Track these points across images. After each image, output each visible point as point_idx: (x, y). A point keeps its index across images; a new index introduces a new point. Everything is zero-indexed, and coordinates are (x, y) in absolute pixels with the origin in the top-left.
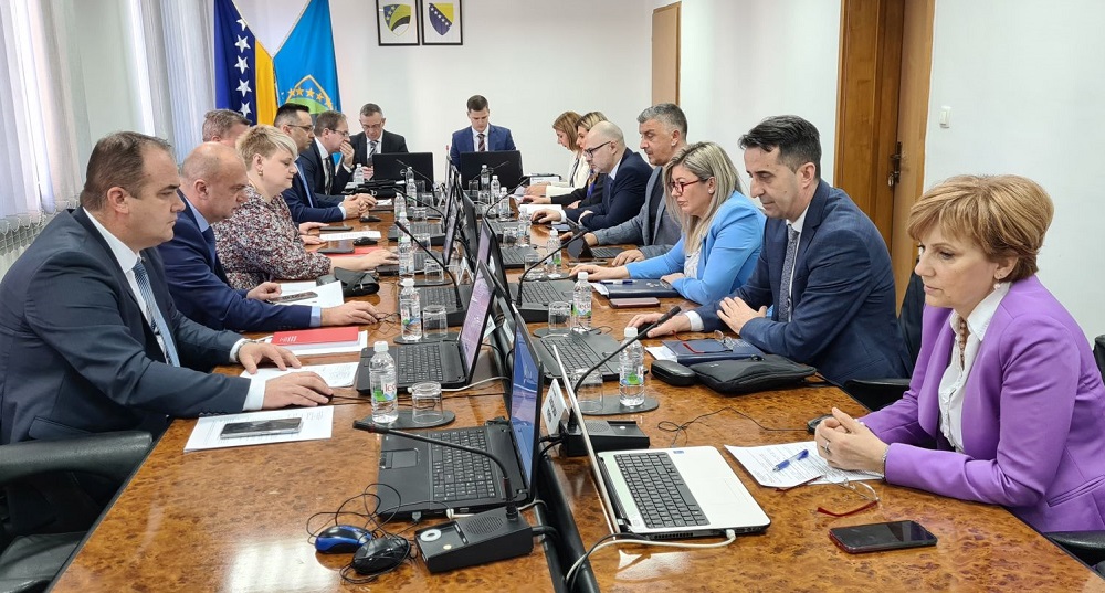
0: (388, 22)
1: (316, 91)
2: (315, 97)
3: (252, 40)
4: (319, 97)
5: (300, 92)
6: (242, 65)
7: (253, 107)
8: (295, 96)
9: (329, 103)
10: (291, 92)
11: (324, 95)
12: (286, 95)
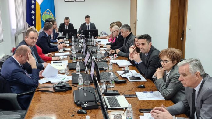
1: (50, 13)
2: (49, 14)
4: (50, 14)
5: (46, 13)
6: (33, 7)
7: (35, 17)
8: (45, 14)
9: (52, 15)
10: (44, 13)
11: (51, 13)
12: (43, 14)
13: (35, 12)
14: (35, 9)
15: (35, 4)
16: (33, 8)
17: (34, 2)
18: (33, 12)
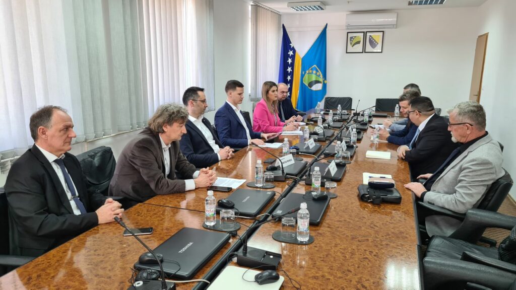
0: (351, 43)
1: (317, 71)
2: (316, 73)
3: (294, 52)
4: (318, 74)
5: (311, 71)
6: (290, 61)
7: (292, 77)
8: (309, 73)
9: (321, 76)
10: (307, 72)
11: (320, 73)
12: (305, 73)
13: (293, 69)
14: (292, 65)
15: (293, 57)
16: (290, 63)
17: (293, 53)
18: (289, 70)
